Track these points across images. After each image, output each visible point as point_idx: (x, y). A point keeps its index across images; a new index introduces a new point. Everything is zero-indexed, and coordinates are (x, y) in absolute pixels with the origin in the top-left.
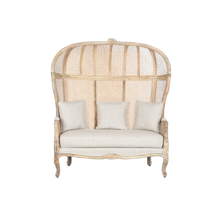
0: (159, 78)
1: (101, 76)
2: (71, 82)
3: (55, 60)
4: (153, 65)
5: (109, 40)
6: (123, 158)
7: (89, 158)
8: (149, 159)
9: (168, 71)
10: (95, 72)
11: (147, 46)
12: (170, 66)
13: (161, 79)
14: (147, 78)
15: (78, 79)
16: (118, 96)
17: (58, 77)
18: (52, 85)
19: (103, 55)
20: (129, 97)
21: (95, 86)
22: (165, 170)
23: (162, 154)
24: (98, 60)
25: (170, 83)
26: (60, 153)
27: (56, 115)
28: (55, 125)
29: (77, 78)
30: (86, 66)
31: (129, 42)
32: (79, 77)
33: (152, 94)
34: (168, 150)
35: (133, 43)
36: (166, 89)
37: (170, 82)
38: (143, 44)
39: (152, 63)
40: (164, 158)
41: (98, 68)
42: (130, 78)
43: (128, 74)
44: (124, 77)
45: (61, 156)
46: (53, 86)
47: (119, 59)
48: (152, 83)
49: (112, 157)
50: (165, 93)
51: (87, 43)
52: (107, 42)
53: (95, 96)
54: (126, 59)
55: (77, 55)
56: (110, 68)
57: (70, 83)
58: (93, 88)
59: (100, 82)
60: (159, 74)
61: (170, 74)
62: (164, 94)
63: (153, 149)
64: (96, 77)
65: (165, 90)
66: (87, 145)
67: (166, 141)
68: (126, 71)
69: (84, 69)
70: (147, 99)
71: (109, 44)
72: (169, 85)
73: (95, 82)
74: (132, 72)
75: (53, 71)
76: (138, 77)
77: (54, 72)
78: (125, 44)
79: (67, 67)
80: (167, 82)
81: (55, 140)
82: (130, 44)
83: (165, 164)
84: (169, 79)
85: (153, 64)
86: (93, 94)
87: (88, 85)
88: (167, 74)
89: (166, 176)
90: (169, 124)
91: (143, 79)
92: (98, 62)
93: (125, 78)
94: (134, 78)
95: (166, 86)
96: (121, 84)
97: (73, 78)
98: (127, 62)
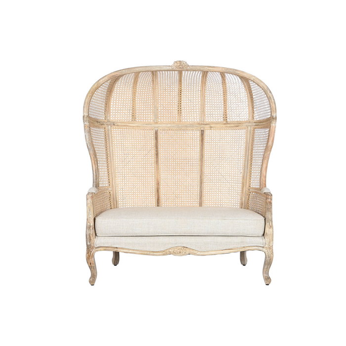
0: (258, 125)
1: (165, 122)
2: (118, 133)
3: (90, 96)
4: (248, 105)
5: (176, 64)
6: (199, 253)
7: (142, 254)
8: (243, 254)
9: (271, 112)
10: (156, 116)
11: (237, 72)
12: (275, 103)
13: (261, 126)
14: (238, 125)
15: (130, 128)
16: (193, 155)
17: (96, 124)
18: (86, 136)
19: (168, 89)
20: (211, 155)
21: (156, 138)
22: (268, 274)
23: (263, 247)
24: (161, 98)
25: (274, 132)
26: (95, 246)
27: (93, 185)
28: (87, 199)
29: (128, 126)
30: (141, 108)
31: (208, 67)
32: (130, 125)
33: (246, 151)
34: (273, 240)
35: (214, 67)
36: (268, 141)
37: (275, 130)
38: (231, 69)
39: (247, 100)
40: (267, 253)
41: (161, 110)
42: (212, 126)
43: (208, 120)
44: (202, 124)
45: (97, 251)
46: (86, 138)
47: (193, 95)
48: (247, 133)
49: (180, 253)
50: (268, 149)
51: (141, 69)
52: (171, 66)
53: (157, 154)
54: (204, 96)
55: (127, 90)
56: (180, 111)
57: (116, 135)
58: (153, 142)
59: (165, 133)
60: (257, 118)
61: (274, 117)
62: (265, 149)
63: (248, 239)
64: (157, 125)
65: (267, 144)
66: (138, 232)
67: (269, 225)
68: (205, 115)
69: (139, 112)
70: (238, 158)
71: (175, 69)
72: (274, 135)
73: (156, 133)
74: (214, 115)
75: (86, 114)
76: (225, 124)
77: (88, 116)
78: (202, 69)
79: (111, 109)
80: (270, 131)
81: (87, 225)
82: (209, 68)
83: (268, 263)
84: (274, 125)
85: (248, 102)
86: (153, 152)
87: (145, 137)
88: (270, 117)
89: (270, 283)
90: (274, 198)
91: (233, 127)
92: (161, 100)
93: (203, 126)
94: (218, 125)
95: (269, 136)
96: (197, 135)
97: (122, 126)
98: (206, 101)
